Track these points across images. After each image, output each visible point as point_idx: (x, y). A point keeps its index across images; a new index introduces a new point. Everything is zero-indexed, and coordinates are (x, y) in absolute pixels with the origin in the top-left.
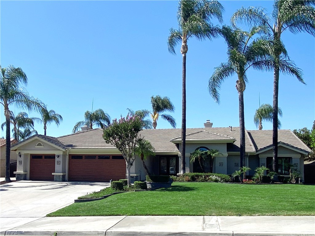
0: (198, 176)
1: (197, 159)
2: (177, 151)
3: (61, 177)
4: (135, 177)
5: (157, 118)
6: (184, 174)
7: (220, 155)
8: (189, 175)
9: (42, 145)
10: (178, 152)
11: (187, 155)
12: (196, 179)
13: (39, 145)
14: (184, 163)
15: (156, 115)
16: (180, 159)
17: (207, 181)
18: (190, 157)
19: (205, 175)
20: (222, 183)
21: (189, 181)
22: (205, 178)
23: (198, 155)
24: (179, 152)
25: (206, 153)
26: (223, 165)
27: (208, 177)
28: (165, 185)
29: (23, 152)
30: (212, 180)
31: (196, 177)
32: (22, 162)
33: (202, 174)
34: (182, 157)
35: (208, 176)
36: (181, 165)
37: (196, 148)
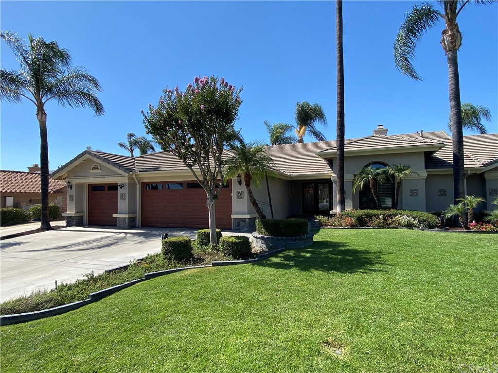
0: (370, 216)
1: (366, 185)
2: (330, 172)
3: (127, 220)
4: (247, 220)
5: (304, 133)
6: (342, 212)
7: (414, 175)
8: (352, 214)
9: (99, 168)
10: (331, 174)
11: (348, 177)
12: (366, 222)
13: (95, 168)
14: (342, 192)
15: (302, 130)
16: (334, 186)
17: (388, 225)
18: (354, 180)
19: (384, 215)
20: (422, 230)
21: (353, 226)
22: (386, 220)
23: (370, 176)
24: (333, 174)
25: (385, 172)
26: (417, 193)
27: (392, 218)
28: (297, 242)
29: (74, 181)
30: (399, 224)
31: (366, 219)
32: (73, 197)
33: (379, 212)
34: (338, 181)
35: (391, 216)
36: (337, 197)
37: (365, 164)
